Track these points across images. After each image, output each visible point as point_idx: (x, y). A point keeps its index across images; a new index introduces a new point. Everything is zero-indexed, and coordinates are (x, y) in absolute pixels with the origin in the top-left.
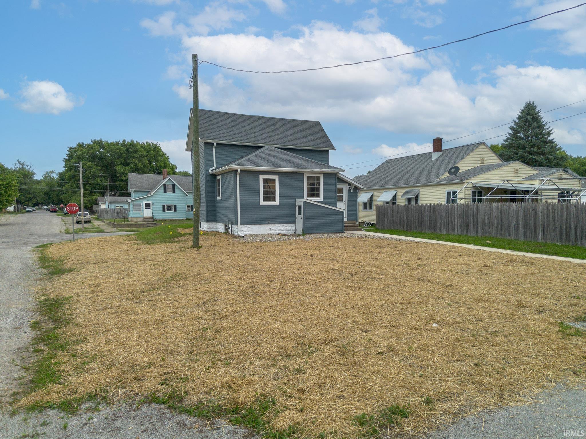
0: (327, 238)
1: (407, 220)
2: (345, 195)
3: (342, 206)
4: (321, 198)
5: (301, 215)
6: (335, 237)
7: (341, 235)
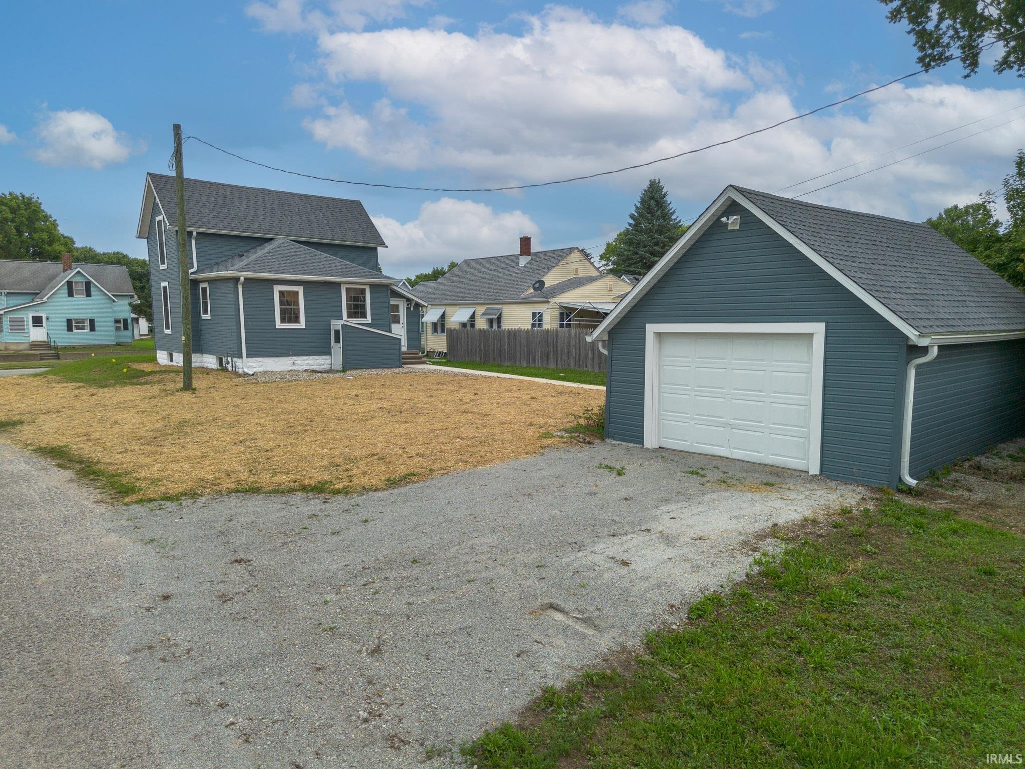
0: (377, 374)
1: (485, 349)
2: (402, 314)
3: (399, 330)
4: (368, 320)
5: (339, 343)
6: (389, 373)
7: (397, 370)
